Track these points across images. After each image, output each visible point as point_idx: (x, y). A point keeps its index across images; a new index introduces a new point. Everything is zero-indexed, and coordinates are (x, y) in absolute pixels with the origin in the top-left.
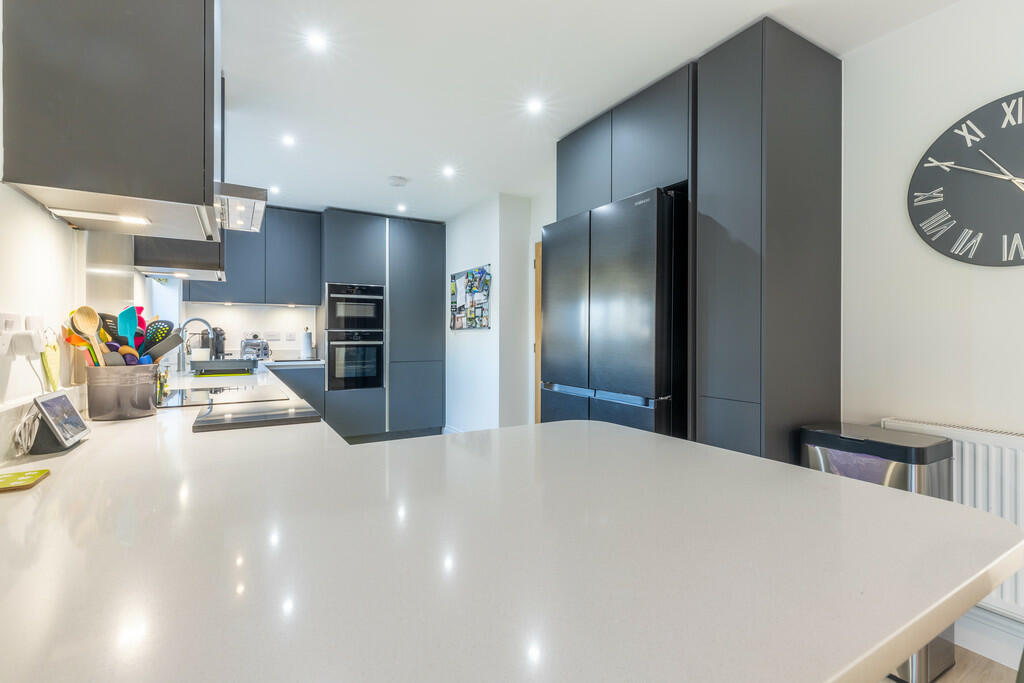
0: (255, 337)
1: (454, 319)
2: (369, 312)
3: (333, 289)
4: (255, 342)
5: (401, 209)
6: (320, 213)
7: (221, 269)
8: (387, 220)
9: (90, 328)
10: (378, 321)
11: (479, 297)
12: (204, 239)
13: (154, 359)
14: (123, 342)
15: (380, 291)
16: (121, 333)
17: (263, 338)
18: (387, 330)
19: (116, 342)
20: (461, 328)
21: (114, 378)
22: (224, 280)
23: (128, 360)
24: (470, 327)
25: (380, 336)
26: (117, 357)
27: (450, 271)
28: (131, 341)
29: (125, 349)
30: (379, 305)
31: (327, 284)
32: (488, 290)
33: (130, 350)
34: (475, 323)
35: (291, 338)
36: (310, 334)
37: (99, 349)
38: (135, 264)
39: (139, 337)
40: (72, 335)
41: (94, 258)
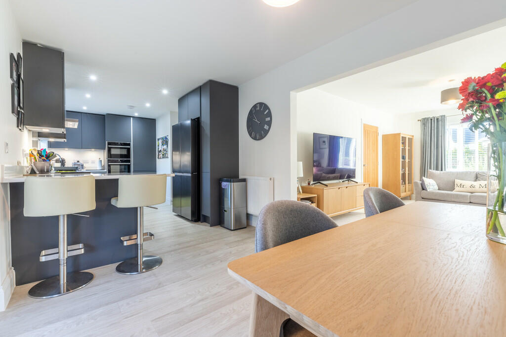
0: (78, 162)
1: (158, 155)
2: (124, 152)
3: (109, 144)
4: (78, 163)
5: (136, 115)
6: (104, 115)
7: (65, 138)
8: (132, 118)
9: (35, 153)
10: (128, 155)
11: (165, 147)
12: (61, 133)
13: (50, 161)
14: (43, 156)
15: (129, 145)
16: (43, 154)
17: (81, 162)
18: (132, 159)
19: (41, 156)
20: (160, 158)
21: (41, 164)
22: (66, 141)
23: (44, 160)
24: (163, 158)
25: (129, 161)
26: (41, 159)
27: (157, 137)
28: (45, 156)
29: (43, 158)
30: (129, 150)
31: (107, 142)
32: (167, 145)
33: (44, 158)
34: (165, 156)
35: (93, 162)
36: (101, 161)
37: (37, 157)
38: (39, 137)
39: (46, 155)
40: (32, 155)
41: (33, 136)
